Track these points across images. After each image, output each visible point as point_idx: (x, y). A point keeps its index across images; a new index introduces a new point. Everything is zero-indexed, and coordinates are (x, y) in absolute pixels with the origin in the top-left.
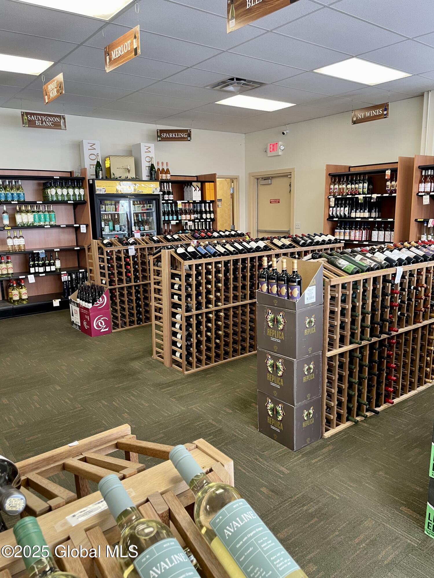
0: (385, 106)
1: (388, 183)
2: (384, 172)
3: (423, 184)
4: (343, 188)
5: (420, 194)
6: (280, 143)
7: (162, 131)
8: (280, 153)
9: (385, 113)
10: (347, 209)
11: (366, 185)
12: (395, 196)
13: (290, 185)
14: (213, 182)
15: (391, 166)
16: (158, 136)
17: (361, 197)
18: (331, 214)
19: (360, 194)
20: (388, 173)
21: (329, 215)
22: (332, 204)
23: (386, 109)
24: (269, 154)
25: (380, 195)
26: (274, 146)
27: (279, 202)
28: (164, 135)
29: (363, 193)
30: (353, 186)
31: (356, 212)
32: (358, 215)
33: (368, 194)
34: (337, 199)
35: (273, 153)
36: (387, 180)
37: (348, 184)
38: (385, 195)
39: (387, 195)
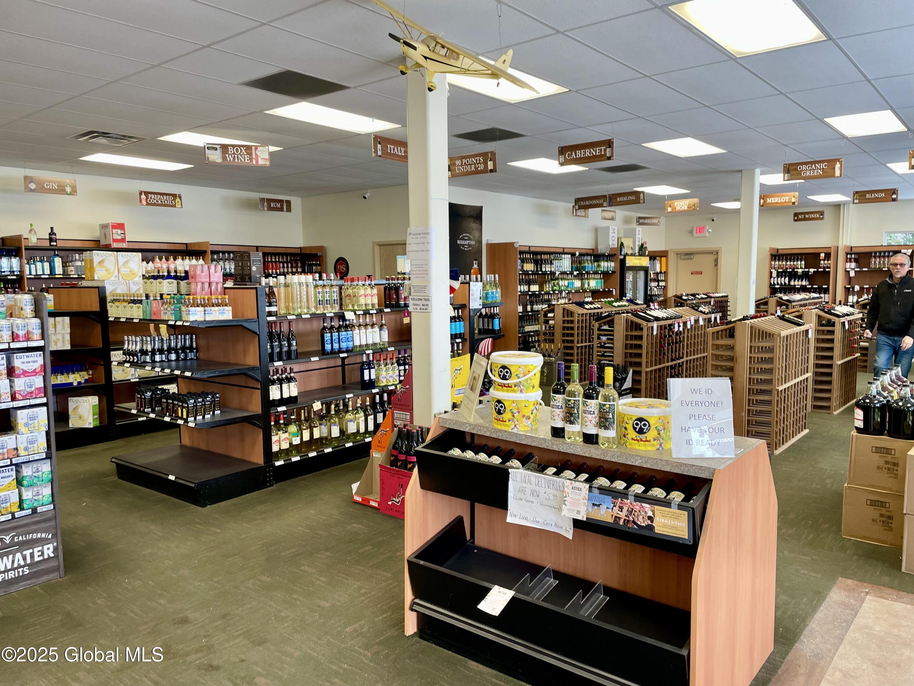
0: (822, 213)
1: (822, 262)
2: (819, 254)
3: (849, 263)
4: (784, 265)
5: (847, 270)
6: (707, 227)
7: (640, 218)
8: (707, 234)
9: (821, 217)
10: (787, 279)
11: (803, 262)
12: (829, 272)
13: (716, 260)
14: (665, 256)
15: (826, 250)
16: (637, 222)
17: (800, 271)
18: (772, 283)
19: (798, 268)
20: (822, 255)
21: (771, 283)
22: (774, 274)
23: (822, 215)
24: (695, 234)
25: (816, 270)
26: (701, 230)
28: (641, 221)
29: (801, 268)
30: (792, 263)
31: (794, 281)
32: (796, 283)
33: (805, 268)
34: (778, 273)
35: (699, 235)
36: (821, 260)
37: (787, 261)
38: (820, 270)
39: (822, 270)
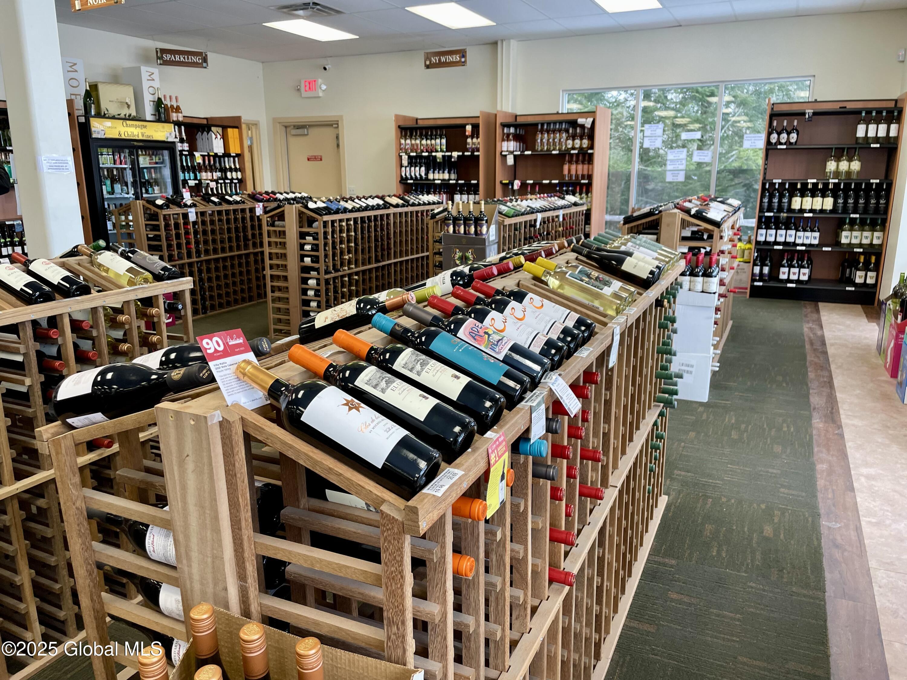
0: (463, 53)
1: (469, 140)
2: (463, 127)
3: (506, 142)
4: (417, 145)
5: (503, 153)
6: (320, 81)
7: (164, 51)
8: (321, 94)
9: (463, 60)
10: (423, 169)
11: (444, 141)
12: (478, 156)
13: (337, 138)
14: (236, 127)
15: (472, 121)
16: (158, 58)
17: (439, 155)
18: (403, 175)
19: (437, 151)
20: (469, 128)
21: (401, 176)
22: (405, 162)
23: (464, 56)
24: (304, 94)
25: (461, 154)
26: (311, 85)
27: (321, 160)
28: (167, 57)
29: (442, 151)
30: (429, 142)
31: (434, 173)
32: (437, 176)
33: (447, 151)
34: (410, 157)
35: (310, 94)
36: (467, 137)
37: (423, 139)
38: (466, 154)
39: (469, 153)
